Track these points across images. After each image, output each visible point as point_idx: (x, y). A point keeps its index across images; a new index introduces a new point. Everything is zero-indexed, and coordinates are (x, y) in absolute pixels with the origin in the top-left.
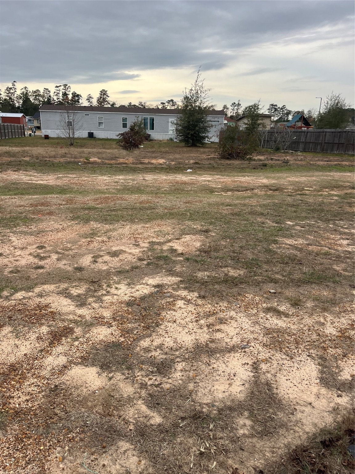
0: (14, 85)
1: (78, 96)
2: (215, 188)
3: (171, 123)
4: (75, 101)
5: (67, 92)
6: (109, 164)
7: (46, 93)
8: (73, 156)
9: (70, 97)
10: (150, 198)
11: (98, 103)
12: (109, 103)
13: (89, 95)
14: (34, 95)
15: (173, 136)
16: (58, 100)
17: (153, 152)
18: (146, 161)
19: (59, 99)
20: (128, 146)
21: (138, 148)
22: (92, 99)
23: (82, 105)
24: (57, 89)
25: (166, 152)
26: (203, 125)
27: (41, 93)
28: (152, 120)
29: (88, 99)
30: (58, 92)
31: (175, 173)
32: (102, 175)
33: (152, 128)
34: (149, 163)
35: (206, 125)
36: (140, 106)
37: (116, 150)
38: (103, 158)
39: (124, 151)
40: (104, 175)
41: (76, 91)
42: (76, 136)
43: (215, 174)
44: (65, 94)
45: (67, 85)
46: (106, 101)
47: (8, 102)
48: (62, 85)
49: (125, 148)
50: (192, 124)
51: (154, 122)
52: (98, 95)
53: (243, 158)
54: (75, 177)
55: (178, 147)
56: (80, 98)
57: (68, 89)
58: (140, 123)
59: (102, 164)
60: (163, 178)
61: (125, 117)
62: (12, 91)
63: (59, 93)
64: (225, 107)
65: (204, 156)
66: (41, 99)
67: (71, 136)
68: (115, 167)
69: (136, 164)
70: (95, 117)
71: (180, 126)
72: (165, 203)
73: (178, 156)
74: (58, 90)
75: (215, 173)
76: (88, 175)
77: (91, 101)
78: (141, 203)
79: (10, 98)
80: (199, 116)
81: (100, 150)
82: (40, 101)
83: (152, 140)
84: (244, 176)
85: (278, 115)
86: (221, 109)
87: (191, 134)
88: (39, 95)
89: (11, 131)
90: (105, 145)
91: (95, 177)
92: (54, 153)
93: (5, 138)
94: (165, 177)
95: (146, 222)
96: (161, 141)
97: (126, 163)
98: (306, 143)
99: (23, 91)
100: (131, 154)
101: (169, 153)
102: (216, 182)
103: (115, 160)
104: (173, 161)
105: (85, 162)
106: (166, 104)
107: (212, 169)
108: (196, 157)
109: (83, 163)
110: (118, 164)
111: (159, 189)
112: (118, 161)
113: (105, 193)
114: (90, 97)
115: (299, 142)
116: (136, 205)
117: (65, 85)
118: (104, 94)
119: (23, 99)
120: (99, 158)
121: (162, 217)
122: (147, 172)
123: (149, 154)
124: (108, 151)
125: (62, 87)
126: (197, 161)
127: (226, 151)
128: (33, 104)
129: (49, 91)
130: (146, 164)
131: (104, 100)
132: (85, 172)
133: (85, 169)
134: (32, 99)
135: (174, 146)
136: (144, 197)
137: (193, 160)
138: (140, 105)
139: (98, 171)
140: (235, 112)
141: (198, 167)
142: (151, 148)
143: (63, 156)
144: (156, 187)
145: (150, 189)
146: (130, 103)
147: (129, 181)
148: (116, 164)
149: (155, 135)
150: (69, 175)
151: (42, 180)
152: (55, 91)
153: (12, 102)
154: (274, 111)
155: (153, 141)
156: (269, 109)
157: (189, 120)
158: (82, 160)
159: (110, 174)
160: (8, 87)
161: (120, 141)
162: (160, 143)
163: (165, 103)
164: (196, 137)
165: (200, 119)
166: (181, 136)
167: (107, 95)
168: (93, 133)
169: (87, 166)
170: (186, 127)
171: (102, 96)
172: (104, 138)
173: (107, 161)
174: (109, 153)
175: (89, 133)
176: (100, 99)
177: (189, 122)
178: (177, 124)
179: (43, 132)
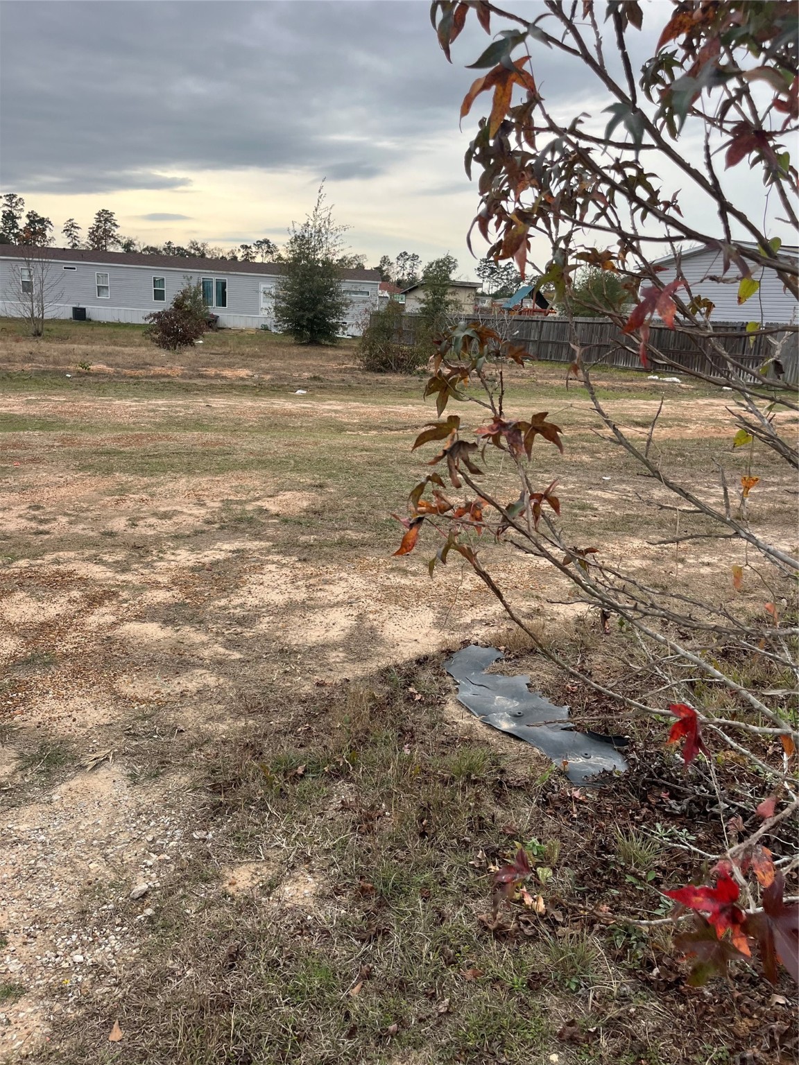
1: (42, 221)
2: (349, 424)
3: (264, 293)
4: (35, 234)
5: (15, 212)
6: (131, 377)
8: (51, 359)
9: (22, 223)
10: (221, 437)
11: (93, 240)
12: (118, 242)
13: (70, 220)
15: (269, 320)
17: (226, 354)
18: (212, 371)
20: (170, 341)
21: (193, 345)
22: (76, 230)
23: (52, 245)
25: (255, 356)
26: (333, 300)
28: (222, 286)
29: (67, 230)
31: (272, 396)
32: (120, 397)
33: (222, 302)
34: (217, 376)
35: (339, 300)
36: (193, 251)
37: (144, 349)
38: (117, 365)
39: (162, 350)
41: (37, 211)
42: (48, 316)
43: (350, 400)
44: (10, 218)
45: (13, 196)
46: (112, 236)
49: (163, 344)
50: (310, 298)
51: (227, 290)
52: (92, 222)
53: (409, 370)
55: (280, 344)
56: (46, 227)
57: (17, 204)
58: (195, 292)
59: (117, 377)
60: (247, 405)
61: (159, 276)
64: (385, 260)
65: (333, 365)
67: (36, 315)
68: (146, 383)
69: (190, 378)
70: (89, 273)
71: (284, 299)
72: (250, 445)
73: (278, 364)
75: (352, 398)
76: (91, 398)
77: (75, 234)
78: (204, 444)
80: (325, 282)
81: (110, 349)
83: (224, 328)
84: (407, 405)
85: (497, 282)
86: (377, 265)
87: (308, 319)
90: (117, 338)
91: (107, 400)
94: (250, 404)
95: (217, 474)
96: (242, 331)
97: (168, 376)
98: (539, 343)
100: (177, 356)
101: (259, 357)
102: (350, 413)
103: (143, 369)
104: (268, 373)
105: (79, 372)
106: (254, 249)
107: (346, 389)
108: (315, 366)
109: (74, 375)
110: (152, 377)
111: (239, 424)
112: (150, 370)
113: (132, 430)
114: (72, 226)
115: (527, 341)
116: (195, 447)
117: (10, 197)
118: (106, 220)
120: (109, 365)
121: (244, 467)
122: (213, 393)
123: (217, 359)
124: (127, 350)
125: (3, 201)
126: (317, 375)
127: (377, 356)
130: (211, 378)
131: (107, 234)
132: (83, 391)
133: (81, 386)
135: (272, 343)
136: (210, 436)
137: (310, 371)
138: (191, 247)
139: (112, 391)
140: (406, 273)
141: (318, 386)
142: (221, 346)
143: (30, 358)
144: (232, 420)
145: (221, 424)
146: (170, 243)
147: (178, 409)
148: (146, 377)
149: (228, 317)
150: (50, 397)
154: (490, 274)
155: (224, 331)
156: (478, 269)
157: (302, 290)
158: (71, 367)
159: (138, 397)
161: (152, 330)
162: (240, 336)
163: (250, 247)
164: (318, 325)
165: (326, 288)
166: (285, 322)
167: (113, 222)
168: (85, 309)
169: (85, 379)
170: (297, 303)
171: (101, 225)
172: (111, 320)
173: (127, 371)
174: (129, 355)
175: (75, 309)
176: (97, 231)
177: (302, 293)
178: (277, 297)
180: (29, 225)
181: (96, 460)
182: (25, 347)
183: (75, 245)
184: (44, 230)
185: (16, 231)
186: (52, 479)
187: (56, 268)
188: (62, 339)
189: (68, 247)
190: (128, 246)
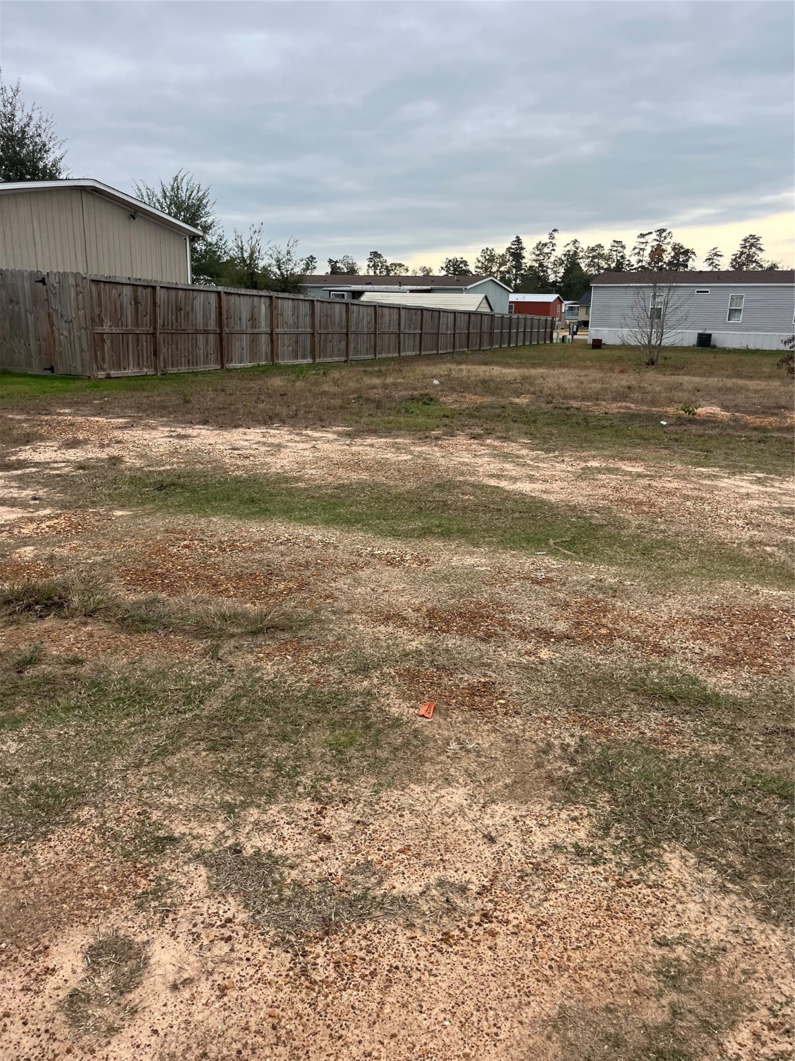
0: (553, 238)
1: (686, 252)
4: (678, 265)
5: (662, 246)
6: (756, 429)
7: (616, 251)
9: (667, 258)
11: (734, 267)
12: (761, 266)
13: (714, 249)
14: (589, 257)
16: (640, 264)
19: (642, 261)
22: (719, 258)
23: (693, 270)
24: (642, 240)
27: (606, 252)
29: (710, 259)
30: (642, 246)
37: (777, 383)
38: (737, 408)
40: (741, 473)
41: (682, 243)
45: (664, 230)
46: (755, 261)
47: (536, 272)
48: (653, 230)
52: (736, 249)
54: (639, 476)
56: (690, 257)
57: (665, 238)
59: (734, 428)
62: (546, 250)
63: (643, 250)
66: (603, 264)
68: (777, 439)
70: (723, 296)
74: (643, 243)
77: (717, 262)
79: (541, 265)
82: (600, 268)
88: (601, 256)
89: (524, 332)
90: (742, 367)
92: (599, 386)
93: (509, 345)
99: (568, 248)
103: (776, 414)
105: (680, 418)
109: (673, 421)
112: (785, 417)
114: (716, 254)
117: (661, 232)
118: (752, 245)
119: (566, 265)
120: (724, 408)
125: (654, 236)
128: (584, 275)
129: (622, 247)
131: (750, 258)
132: (675, 452)
133: (676, 440)
134: (583, 264)
148: (778, 429)
151: (532, 479)
152: (636, 245)
153: (543, 271)
158: (671, 410)
160: (540, 243)
161: (791, 358)
167: (759, 246)
168: (710, 336)
171: (745, 250)
172: (737, 346)
173: (750, 419)
175: (700, 335)
176: (740, 257)
179: (592, 334)
180: (673, 257)
184: (687, 260)
185: (660, 264)
187: (687, 292)
189: (707, 270)
190: (770, 269)
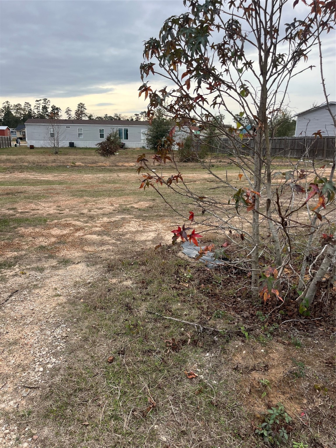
1: (57, 109)
3: (143, 133)
4: (54, 114)
5: (47, 106)
6: (91, 167)
7: (27, 107)
8: (62, 161)
9: (50, 110)
10: (121, 185)
11: (76, 115)
12: (86, 115)
13: (68, 108)
14: (15, 109)
15: (145, 144)
16: (39, 113)
17: (126, 158)
18: (120, 164)
19: (39, 111)
20: (105, 154)
21: (114, 155)
23: (61, 118)
24: (38, 103)
27: (23, 107)
28: (127, 131)
29: (67, 112)
30: (38, 105)
32: (87, 174)
33: (127, 138)
34: (122, 166)
35: (172, 134)
36: (116, 118)
37: (96, 157)
38: (86, 163)
39: (102, 157)
41: (55, 105)
42: (60, 145)
44: (45, 108)
46: (84, 113)
48: (42, 99)
49: (103, 155)
50: (160, 134)
51: (128, 133)
52: (76, 108)
55: (149, 153)
56: (59, 111)
57: (47, 103)
58: (115, 134)
59: (86, 167)
61: (102, 128)
63: (39, 107)
66: (22, 112)
67: (56, 146)
68: (96, 169)
69: (112, 167)
70: (75, 129)
71: (150, 135)
75: (173, 172)
76: (76, 174)
77: (70, 113)
80: (165, 127)
81: (83, 157)
82: (21, 114)
88: (21, 109)
90: (86, 153)
91: (82, 175)
96: (134, 149)
97: (104, 166)
99: (5, 105)
100: (108, 159)
103: (95, 164)
105: (72, 166)
106: (140, 115)
107: (171, 169)
109: (70, 167)
110: (98, 167)
111: (129, 182)
112: (97, 164)
114: (69, 110)
117: (45, 100)
118: (82, 107)
119: (5, 112)
120: (83, 163)
122: (121, 172)
123: (123, 159)
124: (89, 157)
125: (42, 101)
127: (184, 156)
128: (15, 117)
129: (29, 105)
130: (120, 166)
131: (82, 113)
133: (72, 170)
134: (13, 112)
135: (146, 153)
136: (117, 185)
138: (115, 116)
139: (83, 172)
141: (160, 168)
142: (125, 155)
143: (54, 161)
144: (126, 180)
145: (122, 182)
146: (106, 115)
147: (107, 177)
148: (96, 167)
149: (129, 144)
152: (35, 105)
155: (128, 149)
157: (157, 131)
158: (69, 164)
161: (98, 150)
162: (133, 150)
165: (167, 130)
166: (151, 144)
167: (84, 107)
168: (73, 143)
169: (74, 168)
170: (155, 137)
171: (80, 109)
172: (83, 146)
173: (89, 165)
174: (90, 159)
175: (70, 143)
176: (78, 112)
177: (157, 133)
178: (148, 134)
179: (28, 142)
180: (52, 111)
181: (78, 193)
182: (52, 158)
183: (70, 118)
185: (47, 113)
186: (63, 199)
187: (63, 127)
188: (65, 154)
189: (67, 119)
190: (90, 117)
